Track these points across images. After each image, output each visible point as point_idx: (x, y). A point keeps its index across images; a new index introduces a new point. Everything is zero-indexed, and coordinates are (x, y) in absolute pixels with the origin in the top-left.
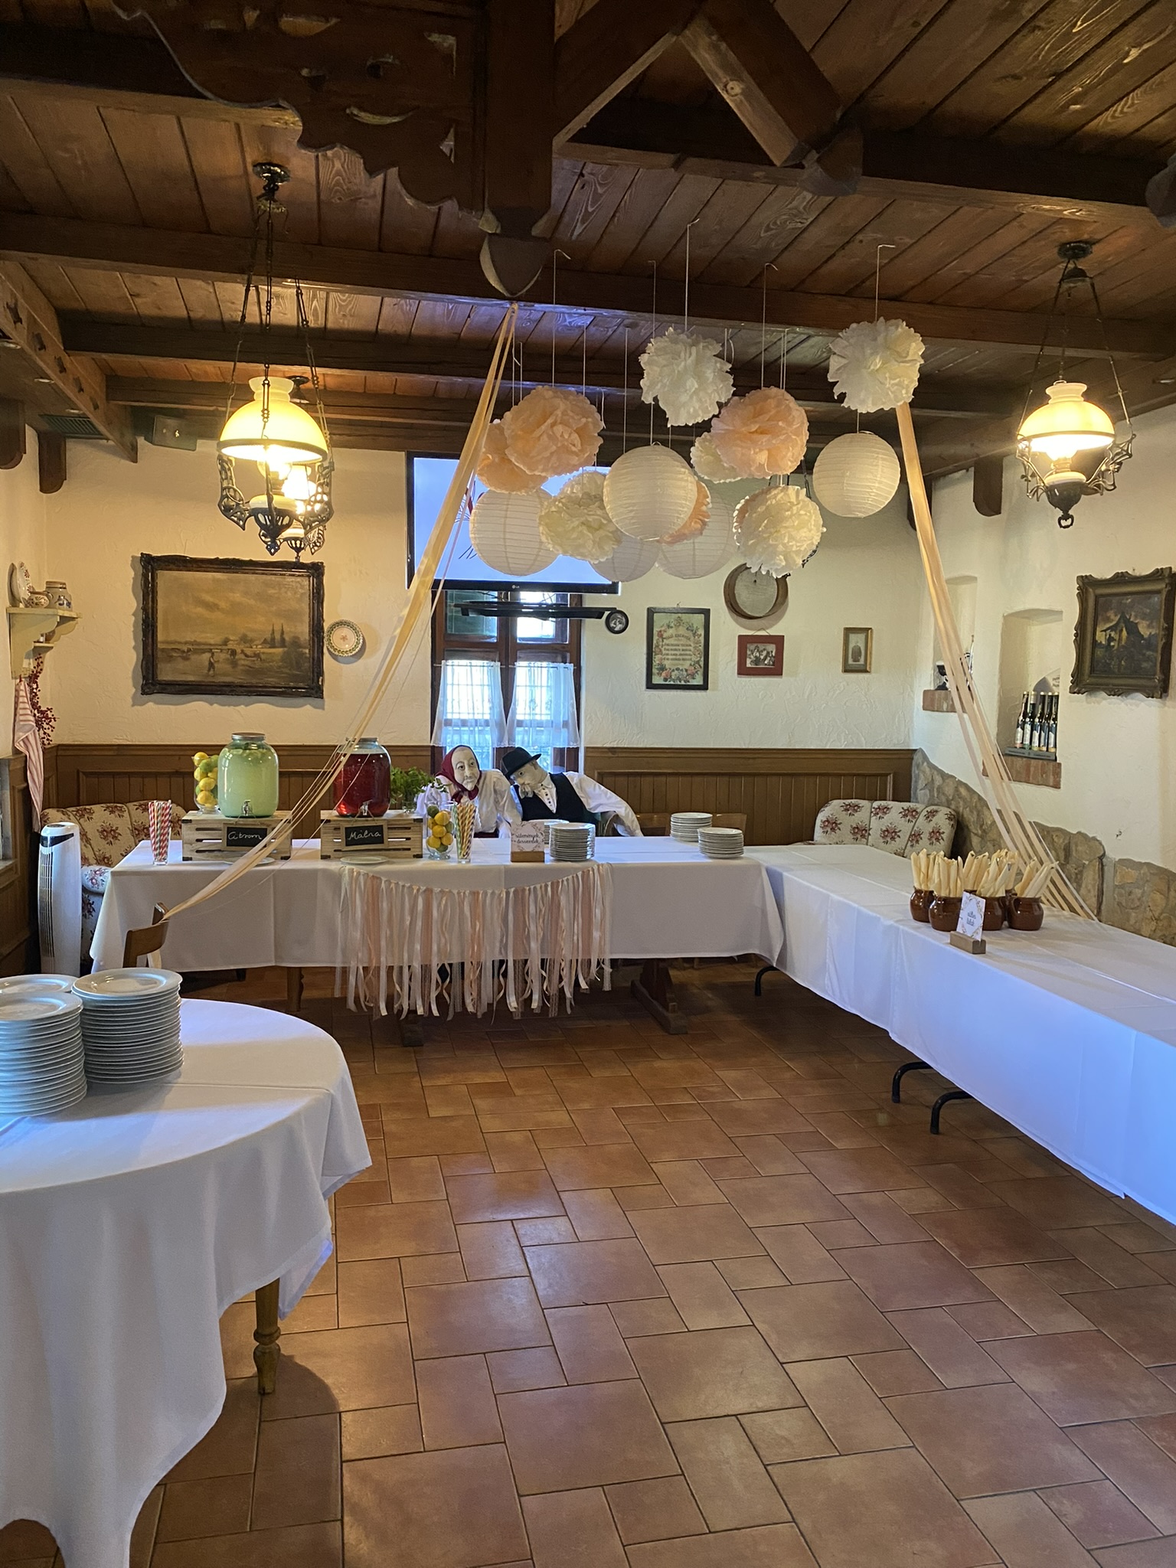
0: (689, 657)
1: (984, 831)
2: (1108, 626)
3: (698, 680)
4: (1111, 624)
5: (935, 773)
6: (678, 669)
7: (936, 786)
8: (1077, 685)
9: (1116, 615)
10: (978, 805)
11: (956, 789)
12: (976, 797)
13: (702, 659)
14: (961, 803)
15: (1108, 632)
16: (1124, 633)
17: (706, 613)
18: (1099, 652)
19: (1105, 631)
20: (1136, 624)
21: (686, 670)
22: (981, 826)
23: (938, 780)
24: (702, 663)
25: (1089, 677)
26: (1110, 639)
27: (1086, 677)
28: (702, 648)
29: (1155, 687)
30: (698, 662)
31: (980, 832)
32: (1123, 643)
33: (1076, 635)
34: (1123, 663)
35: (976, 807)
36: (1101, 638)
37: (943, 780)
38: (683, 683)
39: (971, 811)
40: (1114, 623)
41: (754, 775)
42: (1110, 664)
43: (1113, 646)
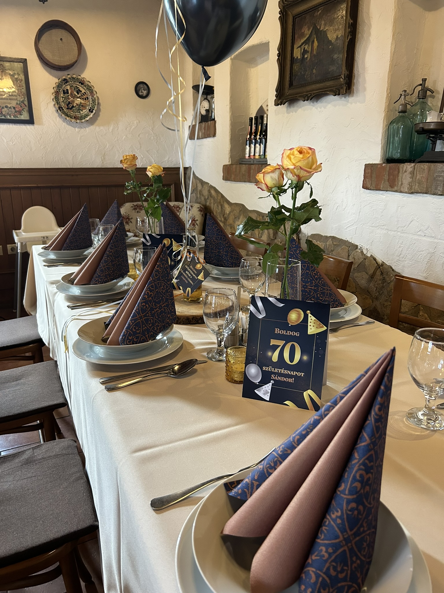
0: (15, 97)
1: (225, 219)
2: (302, 41)
3: (25, 116)
4: (305, 39)
5: (198, 181)
6: (6, 107)
7: (198, 190)
8: (280, 98)
9: (309, 30)
10: (222, 201)
11: (209, 191)
12: (220, 196)
13: (26, 98)
14: (212, 201)
15: (303, 47)
16: (316, 43)
17: (24, 62)
18: (296, 67)
19: (300, 46)
20: (326, 31)
21: (14, 108)
22: (223, 216)
23: (200, 187)
24: (26, 103)
25: (289, 89)
26: (305, 52)
27: (286, 91)
28: (24, 90)
29: (341, 85)
30: (23, 102)
31: (223, 219)
32: (315, 52)
33: (279, 55)
34: (314, 71)
35: (220, 202)
36: (297, 54)
37: (202, 186)
38: (12, 117)
39: (218, 206)
40: (307, 36)
41: (79, 187)
42: (304, 75)
43: (307, 57)
